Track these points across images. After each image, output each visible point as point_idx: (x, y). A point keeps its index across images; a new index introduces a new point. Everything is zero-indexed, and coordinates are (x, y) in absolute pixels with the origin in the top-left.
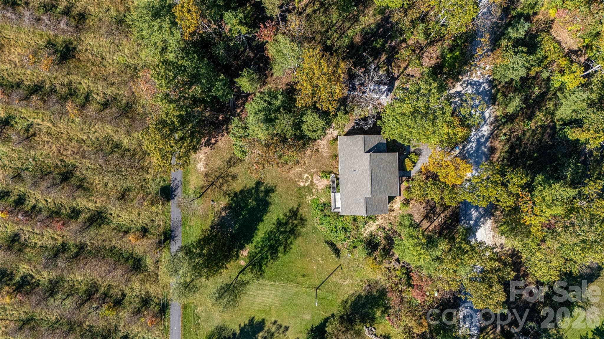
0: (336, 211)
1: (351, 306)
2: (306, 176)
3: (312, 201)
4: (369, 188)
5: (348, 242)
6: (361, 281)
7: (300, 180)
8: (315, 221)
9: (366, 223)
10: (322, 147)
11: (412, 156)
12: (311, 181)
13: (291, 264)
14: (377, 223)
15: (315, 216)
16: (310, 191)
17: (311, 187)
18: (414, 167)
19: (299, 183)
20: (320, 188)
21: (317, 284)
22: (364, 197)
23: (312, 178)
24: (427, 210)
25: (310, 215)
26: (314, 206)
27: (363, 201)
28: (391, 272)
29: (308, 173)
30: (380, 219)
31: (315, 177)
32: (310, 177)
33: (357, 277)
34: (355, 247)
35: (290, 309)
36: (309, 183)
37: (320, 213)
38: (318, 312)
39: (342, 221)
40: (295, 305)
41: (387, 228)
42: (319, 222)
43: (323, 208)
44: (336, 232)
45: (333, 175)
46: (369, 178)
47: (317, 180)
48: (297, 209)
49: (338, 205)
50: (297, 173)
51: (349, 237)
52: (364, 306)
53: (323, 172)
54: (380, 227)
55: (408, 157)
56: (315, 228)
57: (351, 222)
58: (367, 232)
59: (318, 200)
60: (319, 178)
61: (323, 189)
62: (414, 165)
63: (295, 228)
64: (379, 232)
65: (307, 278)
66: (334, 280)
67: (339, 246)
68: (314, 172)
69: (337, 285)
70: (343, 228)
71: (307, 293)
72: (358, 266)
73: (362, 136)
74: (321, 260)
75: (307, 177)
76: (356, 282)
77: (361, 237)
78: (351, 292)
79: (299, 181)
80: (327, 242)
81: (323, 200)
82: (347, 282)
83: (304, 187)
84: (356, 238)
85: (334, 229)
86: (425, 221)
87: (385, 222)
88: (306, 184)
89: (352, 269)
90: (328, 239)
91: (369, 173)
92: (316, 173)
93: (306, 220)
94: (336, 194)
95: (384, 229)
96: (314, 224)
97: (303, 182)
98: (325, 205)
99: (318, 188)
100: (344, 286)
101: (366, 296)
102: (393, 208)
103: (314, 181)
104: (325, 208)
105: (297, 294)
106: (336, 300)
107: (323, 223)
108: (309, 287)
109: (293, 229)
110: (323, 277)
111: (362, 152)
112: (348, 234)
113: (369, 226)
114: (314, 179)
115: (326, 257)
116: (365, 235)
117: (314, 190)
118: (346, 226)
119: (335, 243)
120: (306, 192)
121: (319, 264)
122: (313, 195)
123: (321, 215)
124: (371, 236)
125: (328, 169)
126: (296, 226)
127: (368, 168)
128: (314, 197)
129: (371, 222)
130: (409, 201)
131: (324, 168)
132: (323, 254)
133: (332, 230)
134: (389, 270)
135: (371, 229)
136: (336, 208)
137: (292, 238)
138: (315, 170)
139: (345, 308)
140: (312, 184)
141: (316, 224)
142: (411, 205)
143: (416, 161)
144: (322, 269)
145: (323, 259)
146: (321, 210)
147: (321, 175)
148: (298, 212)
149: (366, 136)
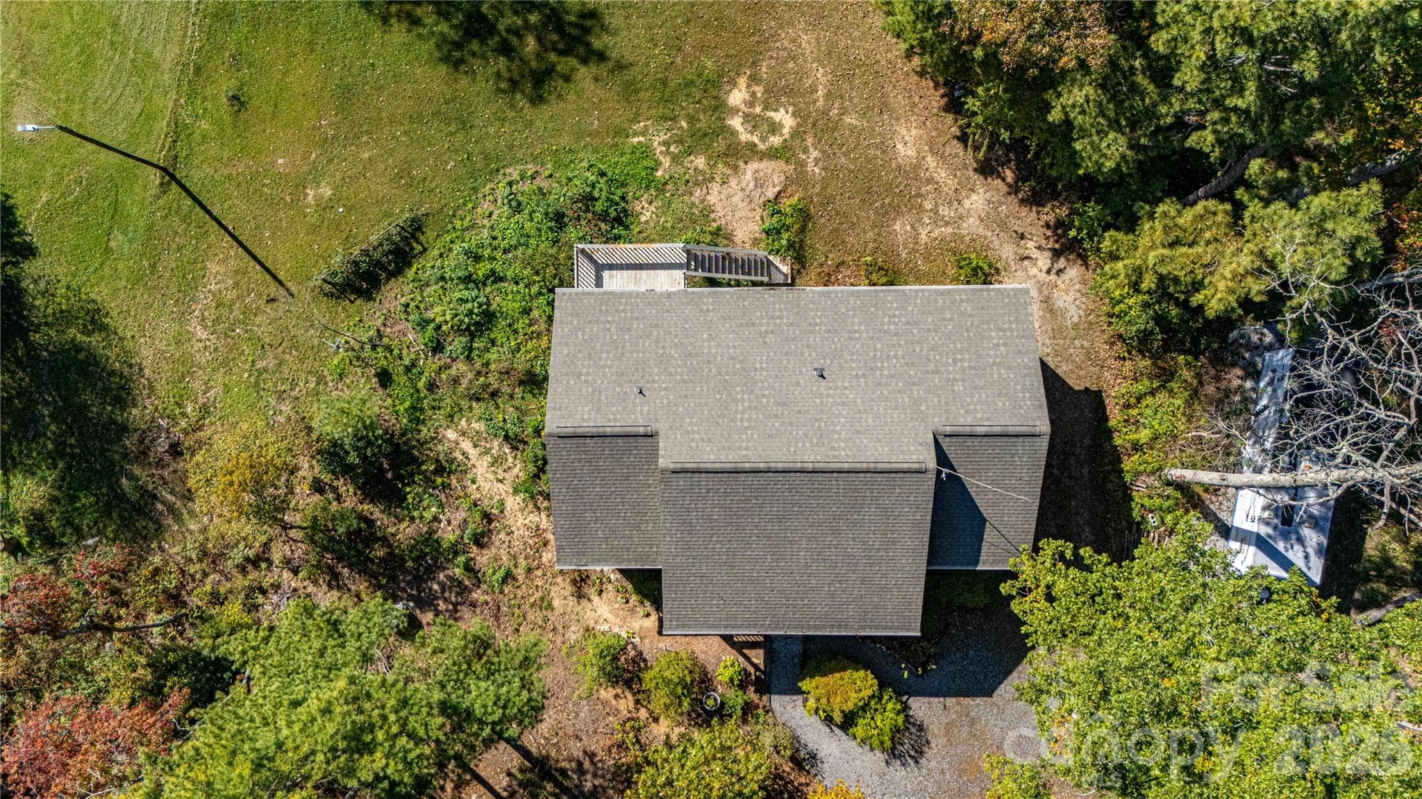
0: (585, 271)
1: (77, 348)
2: (785, 119)
3: (646, 151)
4: (711, 456)
5: (414, 341)
6: (205, 410)
7: (759, 90)
8: (531, 168)
9: (515, 442)
10: (944, 211)
11: (887, 717)
12: (752, 146)
13: (303, 33)
14: (512, 503)
15: (558, 165)
16: (697, 140)
17: (720, 145)
18: (829, 720)
19: (742, 82)
20: (712, 199)
21: (196, 176)
22: (661, 427)
23: (773, 154)
24: (581, 771)
25: (565, 141)
26: (616, 164)
27: (635, 417)
28: (242, 569)
29: (795, 134)
30: (533, 518)
31: (774, 173)
32: (775, 140)
33: (227, 389)
34: (384, 378)
35: (67, 27)
36: (744, 137)
37: (578, 188)
38: (49, 175)
39: (527, 311)
40: (88, 60)
41: (483, 559)
42: (526, 187)
43: (599, 207)
44: (468, 280)
45: (785, 269)
46: (779, 454)
47: (759, 183)
48: (602, 57)
49: (615, 282)
50: (801, 74)
51: (438, 348)
52: (73, 415)
53: (805, 216)
54: (488, 517)
55: (882, 686)
56: (492, 165)
57: (521, 362)
58: (466, 445)
59: (649, 183)
60: (771, 193)
61: (707, 211)
62: (838, 718)
63: (493, 42)
64: (461, 515)
65: (227, 119)
66: (213, 267)
67: (395, 294)
68: (803, 164)
69: (189, 282)
70: (489, 317)
71: (147, 117)
72: (281, 396)
73: (1044, 426)
74: (318, 198)
75: (775, 128)
76: (197, 385)
77: (440, 415)
78: (146, 355)
79: (754, 79)
80: (416, 227)
81: (646, 211)
82: (201, 333)
83: (720, 108)
84: (432, 387)
85: (482, 269)
86: (514, 761)
87: (517, 545)
88: (736, 123)
89: (269, 362)
90: (430, 234)
91: (811, 456)
92: (799, 178)
93: (537, 100)
94: (679, 274)
95: (480, 540)
96: (516, 161)
97: (751, 104)
98: (618, 221)
99: (715, 187)
100: (181, 318)
101: (123, 429)
102: (592, 592)
103: (754, 165)
104: (604, 216)
105: (144, 65)
106: (107, 271)
107: (518, 209)
108: (178, 131)
109: (492, 30)
110: (233, 208)
111: (940, 422)
112: (456, 344)
113: (497, 461)
114: (766, 166)
115: (337, 225)
116: (451, 434)
117: (700, 162)
118: (497, 334)
119: (410, 274)
120: (692, 120)
121: (301, 185)
122: (675, 159)
123: (562, 195)
124: (440, 470)
125: (817, 246)
126: (506, 50)
127: (843, 453)
128: (666, 162)
129: (518, 470)
130: (628, 684)
131: (823, 223)
132: (349, 209)
133: (478, 258)
134: (255, 562)
135: (481, 467)
136: (599, 268)
137: (444, 27)
138: (814, 170)
139: (65, 318)
140: (736, 154)
141: (514, 173)
142: (607, 694)
143: (859, 731)
144: (271, 203)
145: (325, 207)
146: (588, 199)
147: (787, 204)
148: (585, 61)
149: (1044, 443)
